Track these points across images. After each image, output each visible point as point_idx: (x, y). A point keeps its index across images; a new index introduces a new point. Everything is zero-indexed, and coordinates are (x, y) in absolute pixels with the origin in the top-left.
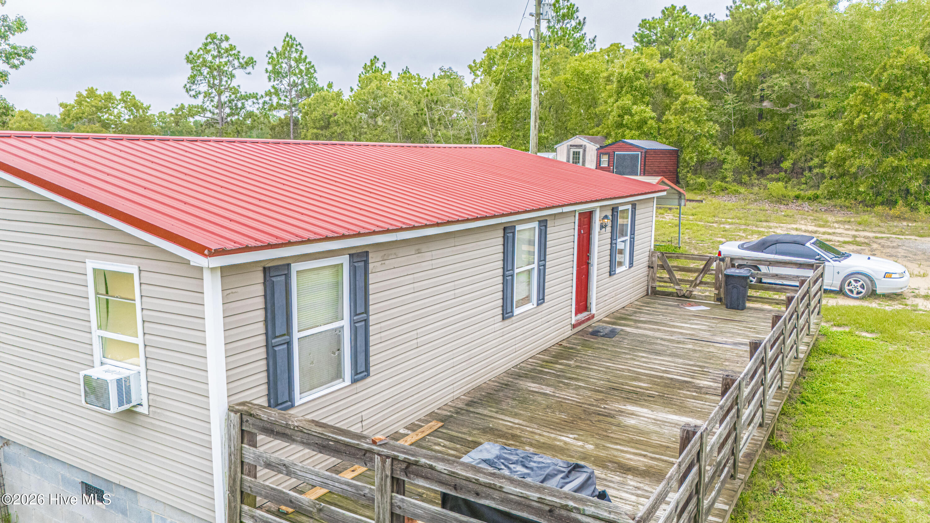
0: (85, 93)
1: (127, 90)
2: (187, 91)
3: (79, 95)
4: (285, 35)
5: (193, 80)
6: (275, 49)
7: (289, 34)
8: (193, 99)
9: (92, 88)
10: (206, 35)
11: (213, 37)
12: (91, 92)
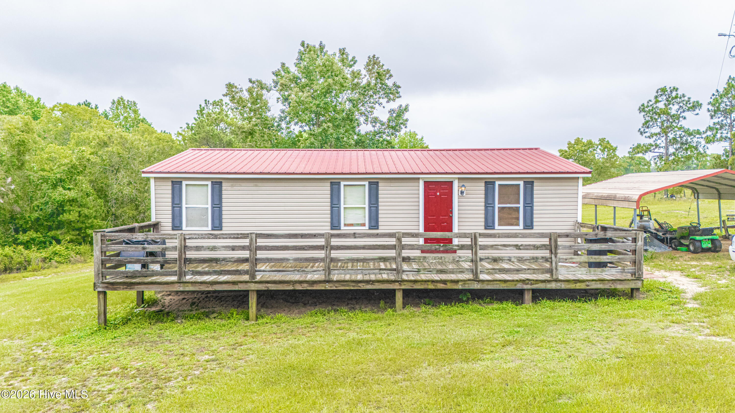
0: (573, 142)
1: (603, 137)
2: (641, 133)
3: (569, 143)
4: (728, 78)
5: (646, 124)
6: (717, 91)
7: (732, 77)
8: (648, 139)
9: (578, 138)
10: (656, 90)
11: (663, 90)
12: (578, 141)
